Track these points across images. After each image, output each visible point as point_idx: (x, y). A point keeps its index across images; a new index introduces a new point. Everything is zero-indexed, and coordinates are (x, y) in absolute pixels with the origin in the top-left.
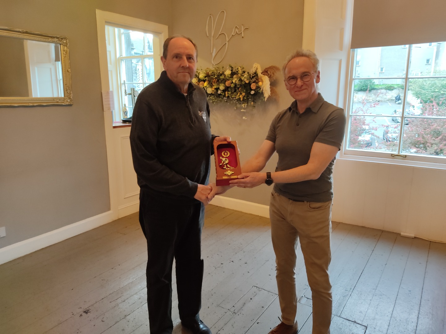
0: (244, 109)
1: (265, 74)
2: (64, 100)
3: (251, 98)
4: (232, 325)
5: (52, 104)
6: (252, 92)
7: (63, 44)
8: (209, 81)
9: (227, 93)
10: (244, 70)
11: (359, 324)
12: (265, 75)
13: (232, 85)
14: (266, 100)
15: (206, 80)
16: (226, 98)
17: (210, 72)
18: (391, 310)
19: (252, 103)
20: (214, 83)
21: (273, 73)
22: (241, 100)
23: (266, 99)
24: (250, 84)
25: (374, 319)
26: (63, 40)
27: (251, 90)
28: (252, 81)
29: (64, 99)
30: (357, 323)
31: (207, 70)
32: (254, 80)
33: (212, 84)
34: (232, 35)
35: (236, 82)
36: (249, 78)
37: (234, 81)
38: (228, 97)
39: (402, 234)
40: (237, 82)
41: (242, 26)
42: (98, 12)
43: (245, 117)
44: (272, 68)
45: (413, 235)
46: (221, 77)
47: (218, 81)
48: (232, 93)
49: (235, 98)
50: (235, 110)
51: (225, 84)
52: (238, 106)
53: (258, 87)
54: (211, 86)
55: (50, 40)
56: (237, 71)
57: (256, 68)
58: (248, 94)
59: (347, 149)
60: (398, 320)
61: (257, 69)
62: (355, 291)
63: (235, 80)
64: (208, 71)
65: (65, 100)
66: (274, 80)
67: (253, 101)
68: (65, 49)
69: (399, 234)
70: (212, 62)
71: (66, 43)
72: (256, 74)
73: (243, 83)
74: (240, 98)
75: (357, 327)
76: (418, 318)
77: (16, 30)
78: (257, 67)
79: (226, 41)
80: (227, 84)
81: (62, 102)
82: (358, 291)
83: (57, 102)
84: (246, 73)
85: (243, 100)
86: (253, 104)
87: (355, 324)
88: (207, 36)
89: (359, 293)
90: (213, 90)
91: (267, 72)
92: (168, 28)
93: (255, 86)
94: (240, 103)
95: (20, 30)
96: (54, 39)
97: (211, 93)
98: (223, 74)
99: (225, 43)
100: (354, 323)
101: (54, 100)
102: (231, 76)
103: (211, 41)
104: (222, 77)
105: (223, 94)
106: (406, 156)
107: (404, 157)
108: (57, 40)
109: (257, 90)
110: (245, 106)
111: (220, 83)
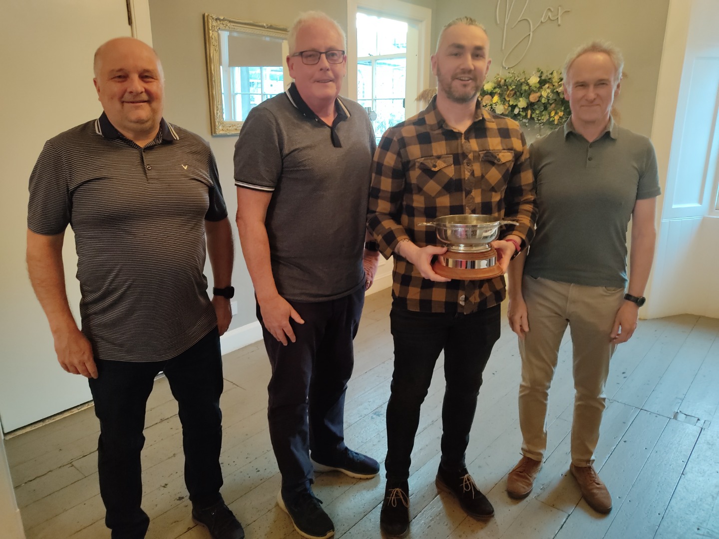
8: (500, 94)
13: (544, 100)
15: (496, 93)
16: (527, 121)
17: (502, 81)
20: (508, 96)
22: (556, 123)
31: (499, 77)
33: (505, 99)
34: (542, 22)
35: (548, 96)
38: (532, 119)
40: (551, 96)
41: (560, 7)
46: (522, 88)
47: (515, 93)
48: (540, 112)
51: (529, 98)
54: (504, 102)
63: (545, 92)
64: (499, 79)
70: (504, 64)
79: (530, 31)
80: (533, 97)
88: (497, 24)
90: (506, 108)
92: (433, 13)
98: (526, 82)
99: (528, 34)
102: (539, 85)
103: (503, 32)
104: (524, 88)
105: (523, 114)
111: (519, 97)
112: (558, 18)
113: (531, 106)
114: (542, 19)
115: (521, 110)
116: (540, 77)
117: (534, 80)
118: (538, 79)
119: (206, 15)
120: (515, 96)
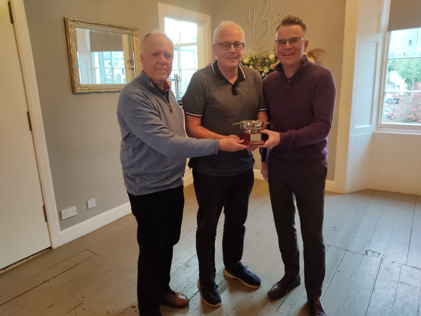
7: (135, 35)
8: (253, 65)
12: (310, 57)
15: (251, 64)
17: (254, 57)
20: (258, 66)
21: (318, 55)
26: (135, 31)
34: (275, 22)
41: (285, 13)
42: (159, 4)
44: (316, 50)
46: (265, 61)
47: (262, 64)
51: (270, 67)
59: (382, 123)
64: (252, 56)
68: (137, 39)
70: (254, 47)
71: (137, 34)
77: (102, 24)
79: (268, 27)
80: (272, 67)
88: (249, 24)
91: (312, 54)
92: (211, 18)
95: (105, 24)
96: (129, 31)
98: (267, 58)
99: (267, 29)
102: (275, 59)
103: (253, 28)
104: (267, 61)
108: (131, 31)
111: (264, 66)
114: (275, 20)
115: (266, 74)
117: (272, 56)
118: (274, 56)
119: (66, 18)
120: (262, 66)
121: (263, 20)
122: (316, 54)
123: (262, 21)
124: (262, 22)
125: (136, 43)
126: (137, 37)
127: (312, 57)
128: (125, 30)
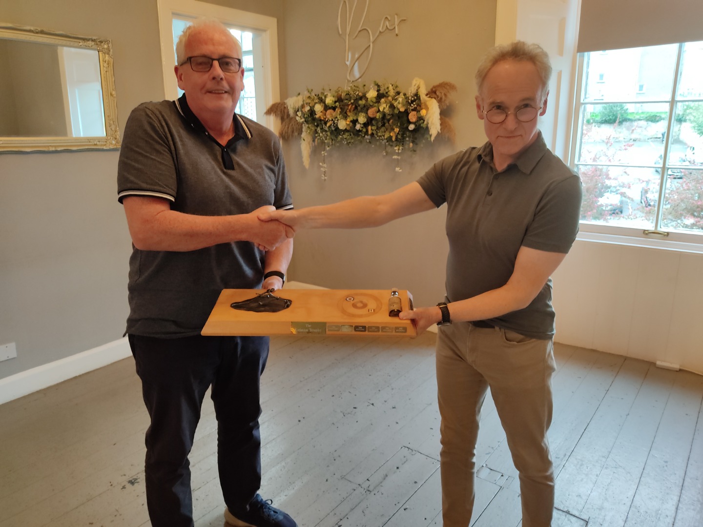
0: (398, 154)
1: (431, 96)
2: (106, 142)
3: (409, 137)
4: (363, 512)
5: (86, 147)
6: (412, 127)
7: (102, 51)
8: (341, 108)
9: (370, 127)
10: (398, 89)
11: (574, 516)
12: (432, 98)
13: (378, 116)
14: (433, 141)
15: (336, 107)
16: (369, 137)
17: (343, 94)
18: (631, 493)
19: (411, 144)
20: (350, 111)
21: (445, 95)
22: (394, 139)
23: (433, 138)
24: (406, 113)
25: (601, 509)
26: (103, 44)
27: (410, 123)
28: (411, 108)
29: (106, 140)
30: (571, 515)
31: (339, 91)
32: (413, 106)
33: (346, 113)
34: (380, 32)
35: (385, 111)
36: (405, 102)
37: (381, 109)
38: (372, 134)
39: (659, 363)
40: (387, 110)
41: (396, 16)
43: (399, 168)
44: (443, 85)
45: (676, 366)
46: (360, 102)
47: (356, 108)
48: (378, 128)
49: (384, 136)
50: (384, 156)
51: (367, 113)
52: (389, 149)
53: (421, 119)
54: (345, 117)
55: (81, 44)
56: (387, 91)
57: (417, 86)
58: (404, 129)
60: (642, 511)
61: (419, 88)
62: (572, 459)
63: (384, 106)
64: (340, 93)
65: (108, 142)
66: (447, 106)
67: (413, 142)
68: (106, 58)
69: (653, 364)
70: (348, 77)
71: (108, 49)
72: (417, 96)
73: (396, 111)
74: (391, 137)
75: (571, 522)
76: (677, 509)
77: (25, 28)
78: (419, 85)
79: (370, 42)
80: (371, 112)
81: (102, 145)
82: (576, 459)
83: (96, 145)
84: (401, 95)
85: (397, 139)
86: (413, 147)
87: (568, 516)
88: (340, 35)
89: (578, 462)
90: (348, 123)
91: (435, 93)
92: (278, 22)
93: (416, 116)
94: (392, 146)
95: (32, 29)
96: (88, 42)
97: (344, 129)
98: (364, 97)
99: (368, 45)
100: (566, 514)
101: (90, 142)
102: (376, 99)
103: (345, 42)
104: (362, 102)
105: (364, 130)
106: (668, 234)
107: (665, 235)
108: (93, 43)
109: (418, 122)
110: (399, 150)
111: (359, 112)
112: (395, 28)
113: (370, 121)
114: (381, 29)
115: (362, 126)
116: (378, 91)
117: (372, 94)
118: (376, 93)
120: (355, 111)
121: (362, 28)
122: (441, 93)
123: (359, 29)
124: (360, 31)
125: (106, 65)
126: (108, 54)
127: (435, 98)
128: (81, 41)
